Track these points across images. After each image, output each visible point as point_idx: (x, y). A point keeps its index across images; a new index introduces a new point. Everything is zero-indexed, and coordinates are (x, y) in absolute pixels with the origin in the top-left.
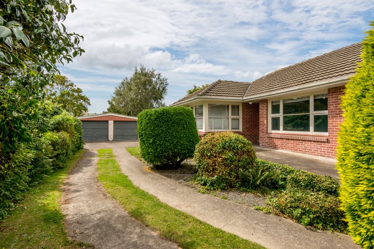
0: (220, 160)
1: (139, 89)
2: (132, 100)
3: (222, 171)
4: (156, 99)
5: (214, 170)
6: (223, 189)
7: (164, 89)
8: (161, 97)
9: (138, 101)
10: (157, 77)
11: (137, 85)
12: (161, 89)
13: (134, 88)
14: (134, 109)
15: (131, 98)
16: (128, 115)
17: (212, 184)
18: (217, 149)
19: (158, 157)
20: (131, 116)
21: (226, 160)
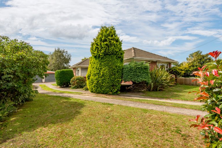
0: (76, 82)
1: (57, 58)
2: (54, 64)
3: (76, 85)
4: (66, 63)
5: (74, 84)
6: (76, 88)
7: (69, 58)
8: (68, 62)
9: (57, 64)
10: (66, 53)
11: (56, 57)
12: (68, 59)
13: (54, 58)
14: (55, 68)
15: (53, 63)
16: (52, 70)
17: (74, 88)
18: (75, 80)
19: (61, 83)
20: (53, 71)
21: (77, 82)
